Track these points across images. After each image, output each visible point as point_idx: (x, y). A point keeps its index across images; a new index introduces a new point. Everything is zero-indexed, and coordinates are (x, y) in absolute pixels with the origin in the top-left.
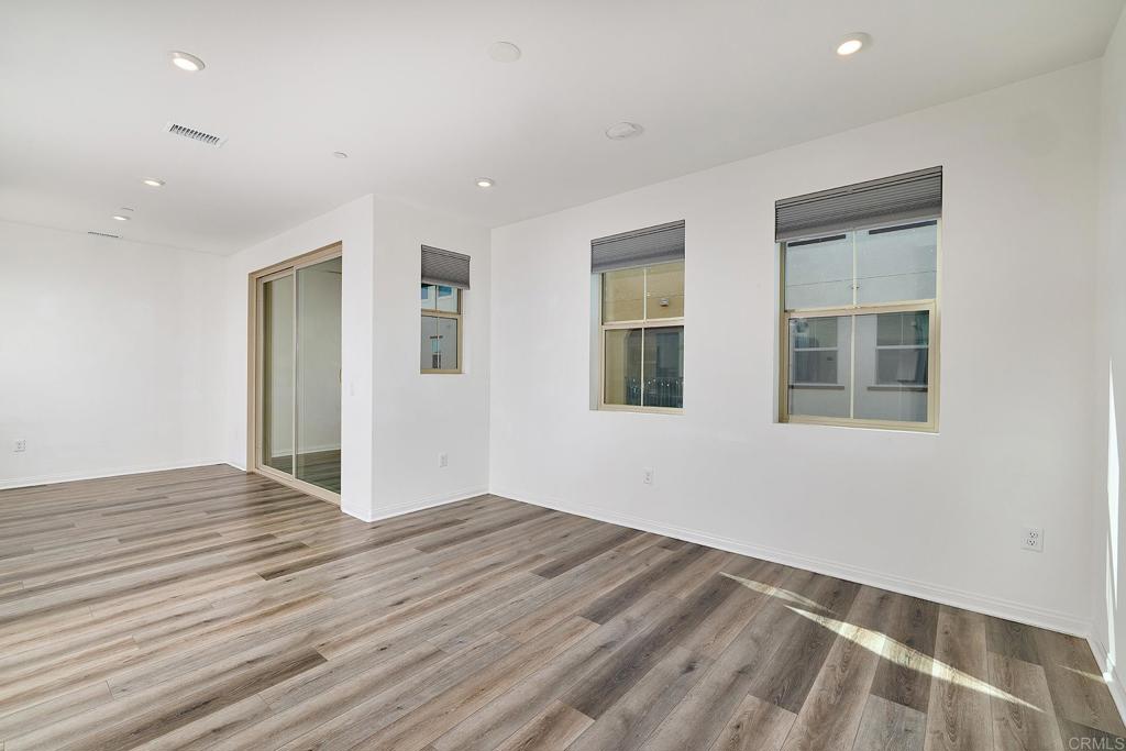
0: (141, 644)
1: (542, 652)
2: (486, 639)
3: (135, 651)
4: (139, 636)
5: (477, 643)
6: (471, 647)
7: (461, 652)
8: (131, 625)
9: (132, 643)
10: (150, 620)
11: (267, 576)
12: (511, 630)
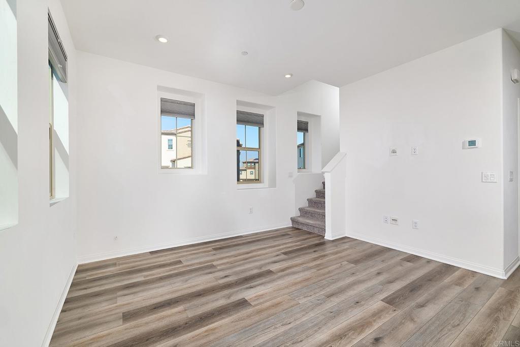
1: (279, 290)
2: (305, 300)
5: (309, 298)
6: (313, 297)
7: (317, 295)
12: (293, 303)
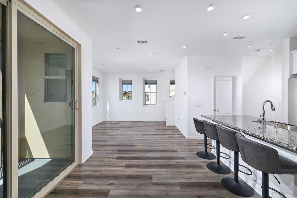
0: (157, 141)
3: (157, 140)
4: (157, 142)
8: (157, 144)
9: (158, 141)
10: (154, 144)
11: (134, 146)
